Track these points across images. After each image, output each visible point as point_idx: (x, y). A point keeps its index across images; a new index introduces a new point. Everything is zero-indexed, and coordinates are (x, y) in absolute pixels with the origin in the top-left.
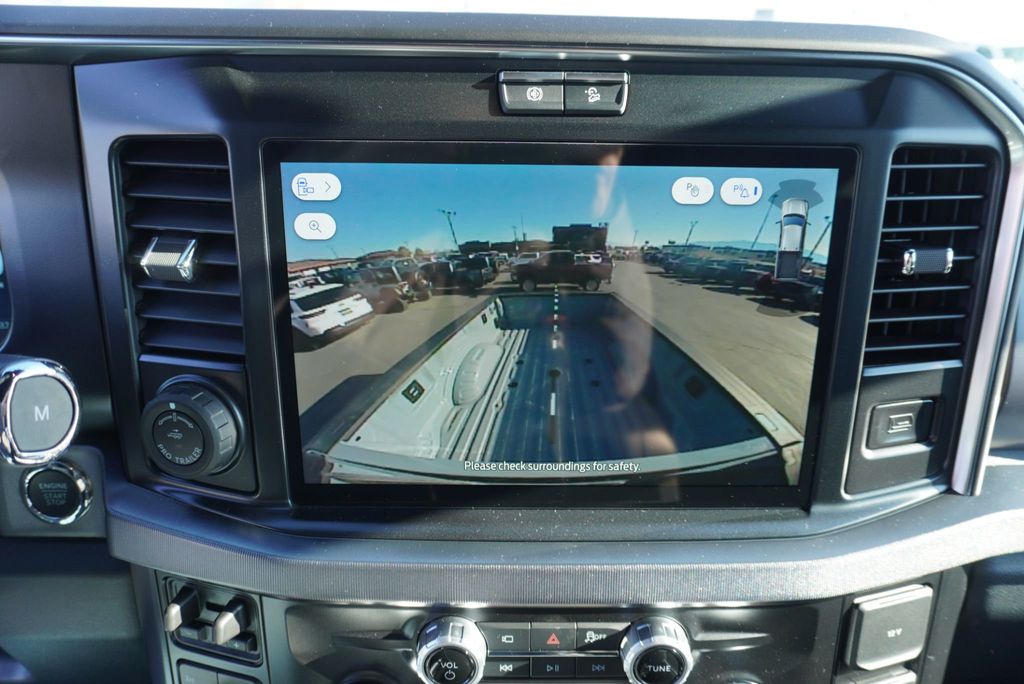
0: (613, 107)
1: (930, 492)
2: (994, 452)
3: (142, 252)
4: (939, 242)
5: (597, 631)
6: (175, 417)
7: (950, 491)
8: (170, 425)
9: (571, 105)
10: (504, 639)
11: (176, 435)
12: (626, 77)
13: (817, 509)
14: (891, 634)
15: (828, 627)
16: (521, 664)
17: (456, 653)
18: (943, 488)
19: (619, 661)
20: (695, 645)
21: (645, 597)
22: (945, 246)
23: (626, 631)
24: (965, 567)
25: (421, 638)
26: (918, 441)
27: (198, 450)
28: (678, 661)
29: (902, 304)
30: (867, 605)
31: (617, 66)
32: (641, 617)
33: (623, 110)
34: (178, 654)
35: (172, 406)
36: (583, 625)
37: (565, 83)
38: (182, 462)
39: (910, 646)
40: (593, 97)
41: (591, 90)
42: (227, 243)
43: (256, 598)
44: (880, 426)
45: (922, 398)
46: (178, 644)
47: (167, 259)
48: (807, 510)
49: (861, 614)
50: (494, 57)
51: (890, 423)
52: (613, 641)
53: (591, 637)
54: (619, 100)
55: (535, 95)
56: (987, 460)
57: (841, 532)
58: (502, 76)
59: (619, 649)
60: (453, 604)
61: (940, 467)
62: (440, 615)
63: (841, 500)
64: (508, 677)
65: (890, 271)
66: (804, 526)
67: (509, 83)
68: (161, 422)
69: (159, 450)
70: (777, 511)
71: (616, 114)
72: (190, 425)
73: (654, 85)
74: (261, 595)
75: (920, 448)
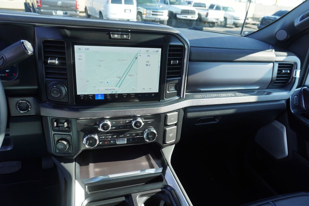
0: (128, 38)
1: (177, 98)
2: (186, 92)
3: (48, 60)
4: (176, 59)
5: (128, 120)
6: (55, 89)
7: (181, 98)
8: (54, 90)
9: (122, 38)
10: (113, 123)
11: (55, 92)
12: (130, 34)
13: (161, 101)
14: (172, 119)
15: (163, 117)
16: (116, 127)
17: (106, 124)
18: (180, 97)
19: (132, 125)
20: (143, 122)
21: (135, 114)
22: (177, 60)
23: (132, 120)
24: (182, 108)
25: (100, 123)
26: (175, 90)
27: (60, 94)
28: (140, 124)
29: (173, 69)
30: (168, 114)
31: (129, 32)
32: (135, 117)
33: (130, 39)
34: (53, 133)
35: (55, 87)
36: (126, 120)
37: (121, 34)
38: (56, 96)
39: (175, 121)
40: (125, 36)
41: (125, 35)
42: (64, 59)
43: (71, 119)
44: (170, 88)
45: (176, 83)
46: (53, 131)
47: (53, 61)
48: (159, 101)
49: (167, 116)
50: (109, 30)
51: (171, 87)
52: (131, 122)
53: (127, 121)
54: (129, 37)
55: (116, 36)
56: (185, 93)
57: (164, 104)
58: (111, 33)
59: (132, 123)
60: (105, 117)
61: (179, 94)
62: (103, 119)
63: (164, 99)
64: (114, 129)
65: (169, 64)
66: (159, 103)
67: (112, 34)
68: (52, 90)
69: (51, 95)
70: (155, 101)
71: (129, 39)
72: (58, 90)
73: (134, 35)
74: (71, 118)
75: (176, 91)
